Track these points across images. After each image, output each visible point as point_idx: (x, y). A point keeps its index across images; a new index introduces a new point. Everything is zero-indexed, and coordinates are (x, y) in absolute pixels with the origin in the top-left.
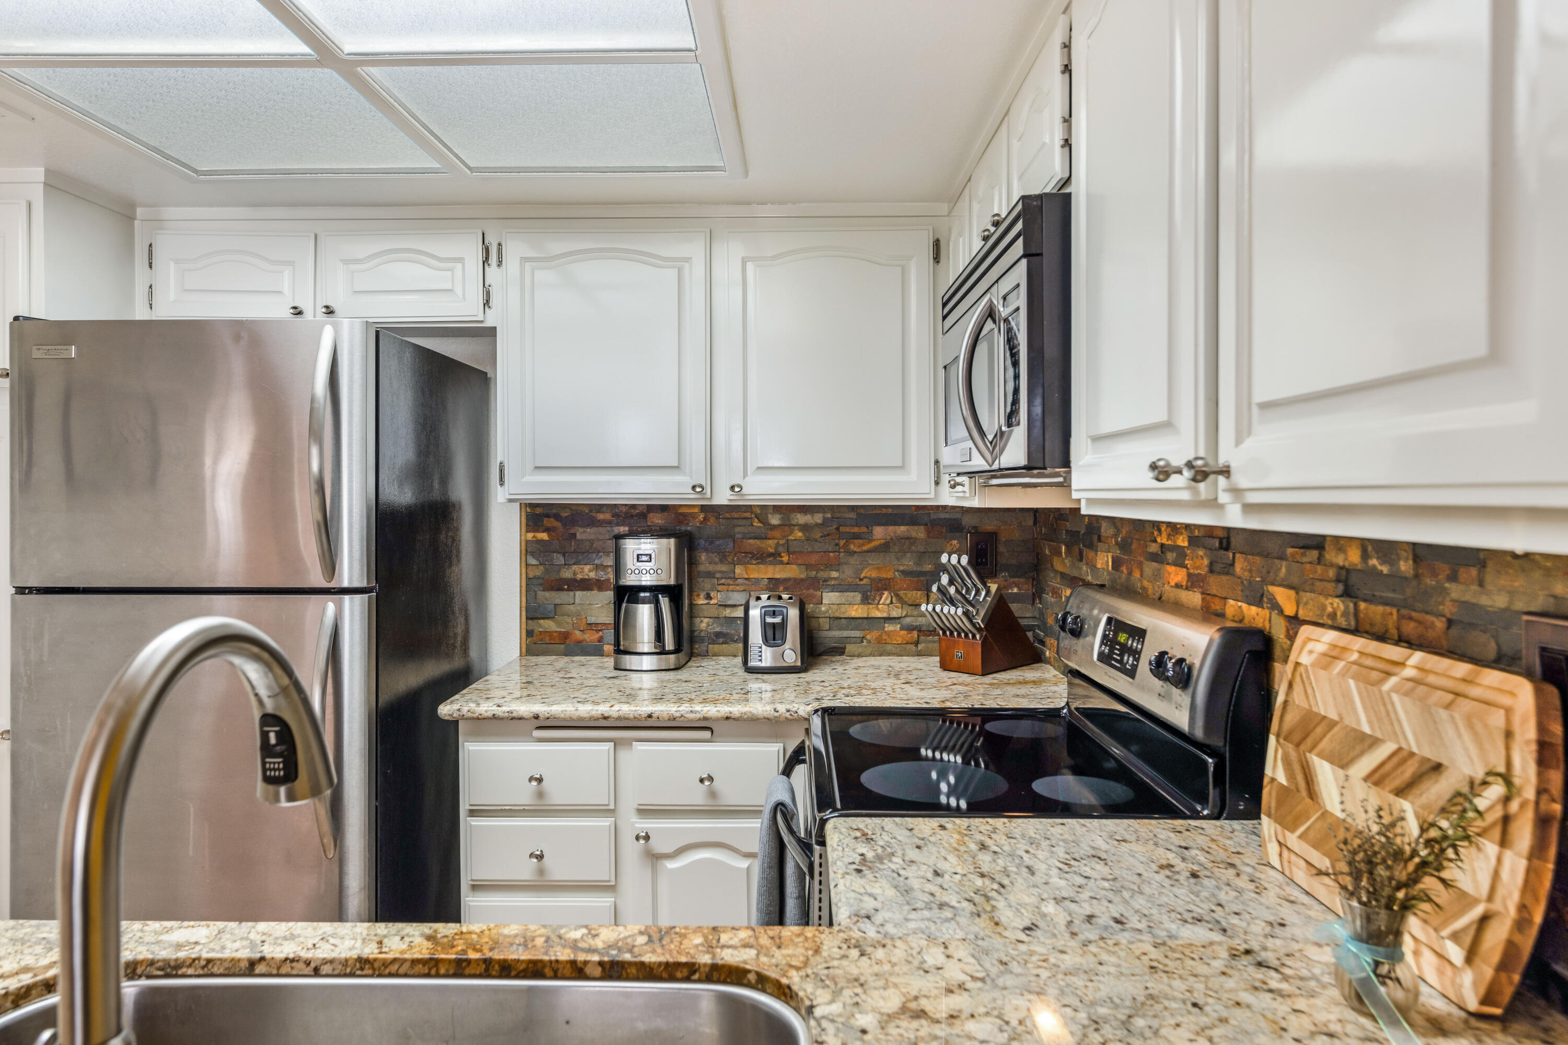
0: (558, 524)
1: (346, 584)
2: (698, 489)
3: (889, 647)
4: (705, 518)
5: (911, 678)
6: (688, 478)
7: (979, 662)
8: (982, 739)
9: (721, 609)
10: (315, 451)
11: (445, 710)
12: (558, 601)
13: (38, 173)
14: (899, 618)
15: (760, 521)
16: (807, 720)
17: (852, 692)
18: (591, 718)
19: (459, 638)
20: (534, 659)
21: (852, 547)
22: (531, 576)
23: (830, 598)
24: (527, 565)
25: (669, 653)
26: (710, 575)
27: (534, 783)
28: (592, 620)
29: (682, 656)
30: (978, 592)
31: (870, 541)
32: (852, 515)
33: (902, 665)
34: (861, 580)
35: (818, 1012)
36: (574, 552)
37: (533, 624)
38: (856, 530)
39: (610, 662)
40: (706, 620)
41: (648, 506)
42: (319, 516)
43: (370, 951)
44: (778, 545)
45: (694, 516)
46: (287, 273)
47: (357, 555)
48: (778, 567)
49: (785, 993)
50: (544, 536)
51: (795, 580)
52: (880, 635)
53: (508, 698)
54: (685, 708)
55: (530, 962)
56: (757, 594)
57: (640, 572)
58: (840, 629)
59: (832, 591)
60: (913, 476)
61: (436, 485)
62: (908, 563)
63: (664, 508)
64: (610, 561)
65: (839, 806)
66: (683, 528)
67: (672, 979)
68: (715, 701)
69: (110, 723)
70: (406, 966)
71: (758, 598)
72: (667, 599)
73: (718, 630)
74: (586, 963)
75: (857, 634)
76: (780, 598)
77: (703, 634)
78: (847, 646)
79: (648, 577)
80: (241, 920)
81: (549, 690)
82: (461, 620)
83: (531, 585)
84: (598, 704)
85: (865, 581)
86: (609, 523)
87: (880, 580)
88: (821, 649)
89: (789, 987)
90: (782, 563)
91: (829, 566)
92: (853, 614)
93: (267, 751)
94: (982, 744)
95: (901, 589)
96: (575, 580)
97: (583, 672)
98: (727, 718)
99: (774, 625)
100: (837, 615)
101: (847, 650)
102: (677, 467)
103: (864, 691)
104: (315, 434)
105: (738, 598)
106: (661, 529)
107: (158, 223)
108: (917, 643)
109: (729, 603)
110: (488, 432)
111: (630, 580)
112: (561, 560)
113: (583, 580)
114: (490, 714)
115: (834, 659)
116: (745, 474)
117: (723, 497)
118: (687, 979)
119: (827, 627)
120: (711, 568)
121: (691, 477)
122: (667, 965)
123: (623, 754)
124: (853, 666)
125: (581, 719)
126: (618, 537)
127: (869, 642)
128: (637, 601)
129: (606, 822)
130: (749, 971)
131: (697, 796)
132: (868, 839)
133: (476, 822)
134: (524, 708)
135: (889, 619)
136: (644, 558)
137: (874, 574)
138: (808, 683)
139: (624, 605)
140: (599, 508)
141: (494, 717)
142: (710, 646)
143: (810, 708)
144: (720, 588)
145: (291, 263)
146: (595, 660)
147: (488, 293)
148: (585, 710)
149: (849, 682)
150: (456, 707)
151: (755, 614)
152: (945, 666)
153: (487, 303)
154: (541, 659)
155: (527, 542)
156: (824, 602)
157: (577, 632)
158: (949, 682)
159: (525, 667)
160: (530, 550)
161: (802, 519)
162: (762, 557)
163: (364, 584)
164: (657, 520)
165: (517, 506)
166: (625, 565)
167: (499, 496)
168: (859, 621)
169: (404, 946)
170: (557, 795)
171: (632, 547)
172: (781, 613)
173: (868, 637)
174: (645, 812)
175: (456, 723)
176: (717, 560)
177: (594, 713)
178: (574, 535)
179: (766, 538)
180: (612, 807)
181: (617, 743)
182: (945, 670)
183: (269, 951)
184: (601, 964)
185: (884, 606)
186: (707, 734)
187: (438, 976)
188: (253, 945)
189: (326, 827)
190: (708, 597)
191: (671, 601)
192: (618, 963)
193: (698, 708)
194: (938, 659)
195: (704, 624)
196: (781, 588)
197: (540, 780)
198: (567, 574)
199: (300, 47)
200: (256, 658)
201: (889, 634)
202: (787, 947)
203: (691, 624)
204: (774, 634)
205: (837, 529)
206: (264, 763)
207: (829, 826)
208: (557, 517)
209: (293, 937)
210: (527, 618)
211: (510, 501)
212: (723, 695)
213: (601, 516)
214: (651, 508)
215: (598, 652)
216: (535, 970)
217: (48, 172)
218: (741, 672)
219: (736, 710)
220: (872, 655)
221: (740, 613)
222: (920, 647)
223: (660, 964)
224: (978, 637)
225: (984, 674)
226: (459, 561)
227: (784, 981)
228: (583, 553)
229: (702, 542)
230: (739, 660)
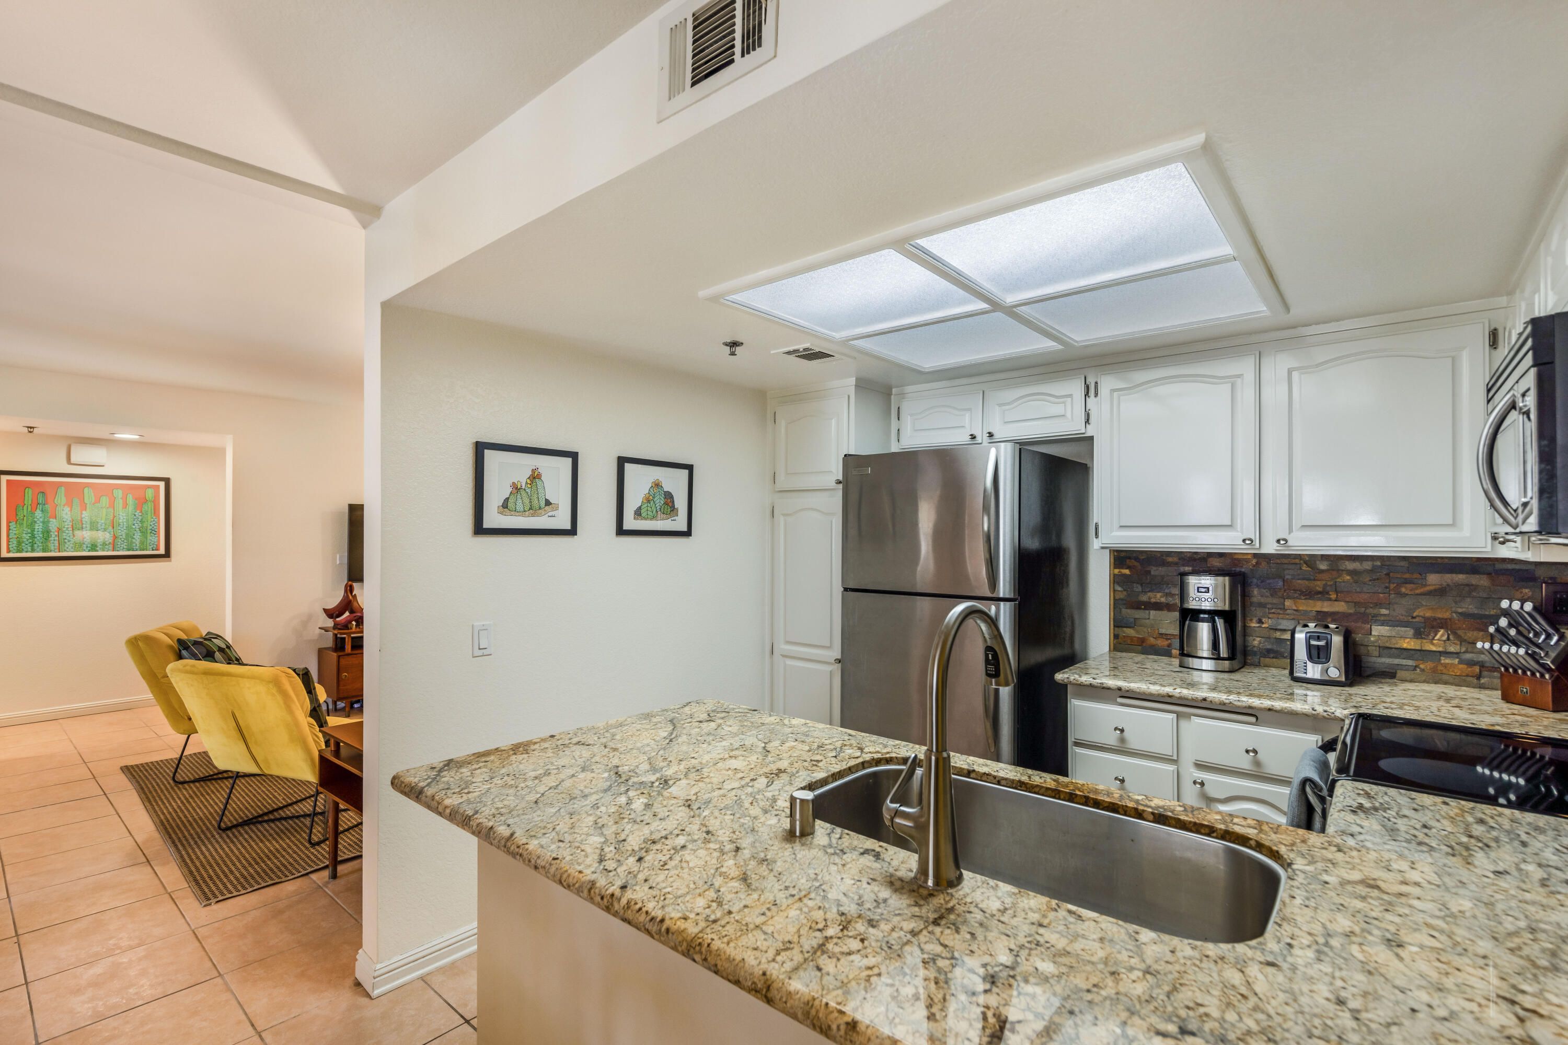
0: (1136, 564)
1: (1001, 595)
2: (1248, 542)
3: (1445, 677)
4: (1257, 563)
5: (1463, 703)
6: (1240, 534)
7: (1549, 699)
8: (1552, 768)
9: (1272, 631)
10: (986, 519)
11: (1059, 677)
12: (1137, 616)
13: (852, 381)
14: (1457, 653)
15: (1308, 566)
16: (1343, 720)
17: (1393, 706)
18: (1159, 695)
19: (1068, 635)
20: (1119, 654)
21: (1403, 590)
22: (1117, 597)
23: (1378, 631)
24: (1114, 591)
25: (1224, 659)
26: (1262, 605)
27: (1118, 732)
28: (1163, 631)
29: (1236, 664)
30: (1549, 636)
31: (1425, 585)
32: (1403, 563)
33: (1458, 693)
34: (1413, 618)
35: (1294, 867)
36: (1150, 583)
37: (1119, 631)
38: (1407, 576)
39: (1176, 662)
40: (1258, 639)
41: (1208, 553)
42: (988, 556)
43: (1024, 779)
44: (1325, 585)
45: (1247, 561)
46: (967, 415)
47: (1008, 579)
48: (1326, 603)
49: (1275, 855)
50: (1127, 572)
51: (1344, 613)
52: (1436, 667)
53: (1101, 675)
54: (1233, 698)
55: (1111, 803)
56: (1305, 622)
57: (1200, 599)
58: (1390, 657)
59: (1382, 625)
60: (1466, 533)
61: (1054, 537)
62: (1469, 606)
63: (1221, 555)
64: (1176, 591)
65: (1352, 773)
66: (1238, 569)
67: (1198, 832)
68: (1259, 696)
69: (943, 637)
70: (1043, 790)
71: (1306, 626)
72: (1222, 621)
73: (1269, 647)
74: (1143, 811)
75: (1410, 663)
76: (1327, 627)
77: (1255, 649)
78: (1398, 671)
79: (1207, 603)
80: (962, 754)
81: (1129, 674)
82: (1069, 623)
83: (1117, 605)
84: (1164, 686)
85: (1417, 620)
86: (1176, 564)
87: (1435, 619)
88: (1369, 672)
89: (1277, 852)
90: (1330, 600)
91: (1379, 605)
92: (1405, 646)
93: (987, 661)
94: (1553, 773)
95: (1460, 628)
96: (1150, 603)
97: (1156, 666)
98: (1270, 710)
99: (1318, 647)
100: (1387, 645)
101: (1398, 675)
102: (1230, 526)
103: (1406, 707)
104: (986, 509)
105: (1287, 624)
106: (1219, 570)
107: (902, 395)
108: (1479, 677)
109: (1279, 627)
110: (1088, 503)
111: (1193, 605)
112: (1140, 589)
113: (1156, 603)
114: (1088, 683)
115: (1383, 681)
116: (1290, 531)
117: (1270, 547)
118: (1209, 835)
119: (1377, 653)
120: (1262, 600)
121: (1242, 533)
122: (1195, 824)
123: (1184, 724)
124: (1401, 688)
125: (1151, 695)
126: (1183, 575)
127: (1423, 670)
128: (1198, 620)
129: (1171, 768)
130: (1251, 839)
131: (1245, 763)
132: (1368, 795)
133: (1078, 750)
134: (1112, 683)
135: (1446, 653)
136: (1203, 590)
137: (1428, 614)
138: (1350, 695)
139: (1187, 622)
140: (1169, 554)
141: (1091, 685)
142: (1262, 659)
143: (1346, 712)
144: (1271, 616)
145: (970, 409)
146: (1165, 659)
147: (1088, 415)
148: (1155, 689)
149: (1393, 699)
150: (1066, 676)
151: (1300, 636)
152: (1506, 698)
153: (1087, 421)
154: (1124, 654)
155: (1115, 575)
156: (1373, 633)
157: (1152, 639)
158: (1509, 712)
159: (1112, 659)
160: (1116, 580)
161: (1351, 566)
162: (1310, 594)
163: (1012, 596)
164: (1216, 563)
165: (1108, 551)
166: (1188, 595)
167: (1095, 544)
168: (1412, 652)
169: (1042, 781)
170: (1134, 742)
171: (1194, 581)
172: (1326, 639)
173: (1422, 666)
174: (1200, 766)
175: (1066, 685)
176: (1268, 594)
177: (1161, 692)
178: (1149, 572)
179: (1314, 580)
180: (1175, 758)
181: (1179, 715)
182: (1508, 702)
183: (976, 768)
184: (1153, 813)
185: (1439, 641)
186: (1253, 719)
187: (1059, 799)
188: (968, 764)
189: (990, 733)
190: (1260, 621)
191: (1225, 622)
192: (1163, 815)
193: (1244, 699)
194: (1499, 692)
195: (1256, 642)
196: (1329, 620)
197: (1122, 731)
198: (1144, 598)
199: (983, 306)
200: (985, 621)
201: (1445, 666)
202: (1281, 834)
203: (1245, 641)
204: (1318, 654)
205: (1388, 574)
206: (986, 667)
207: (1338, 784)
208: (1137, 559)
209: (987, 765)
210: (1115, 626)
211: (1103, 548)
212: (1267, 693)
213: (1170, 559)
214: (1210, 555)
215: (1167, 653)
216: (1113, 808)
217: (857, 380)
218: (1288, 681)
219: (1278, 704)
220: (1424, 681)
221: (1287, 636)
222: (1483, 681)
223: (1190, 822)
224: (1547, 676)
225: (1555, 711)
226: (1068, 585)
227: (1275, 848)
228: (1157, 584)
229: (1255, 580)
230: (1287, 672)
